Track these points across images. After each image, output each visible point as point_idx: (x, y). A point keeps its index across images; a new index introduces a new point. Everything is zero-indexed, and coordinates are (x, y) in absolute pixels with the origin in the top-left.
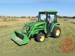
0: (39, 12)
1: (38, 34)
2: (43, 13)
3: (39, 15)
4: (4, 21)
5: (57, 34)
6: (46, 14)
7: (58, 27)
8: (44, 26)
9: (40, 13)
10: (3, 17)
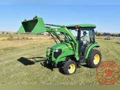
4: (8, 40)
5: (96, 61)
6: (77, 30)
10: (7, 33)
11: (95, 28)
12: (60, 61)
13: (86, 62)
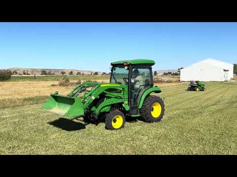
0: (112, 64)
1: (108, 112)
2: (121, 65)
3: (112, 70)
6: (126, 68)
7: (156, 97)
8: (122, 93)
9: (114, 66)
10: (79, 73)
11: (153, 64)
12: (102, 111)
13: (141, 113)
